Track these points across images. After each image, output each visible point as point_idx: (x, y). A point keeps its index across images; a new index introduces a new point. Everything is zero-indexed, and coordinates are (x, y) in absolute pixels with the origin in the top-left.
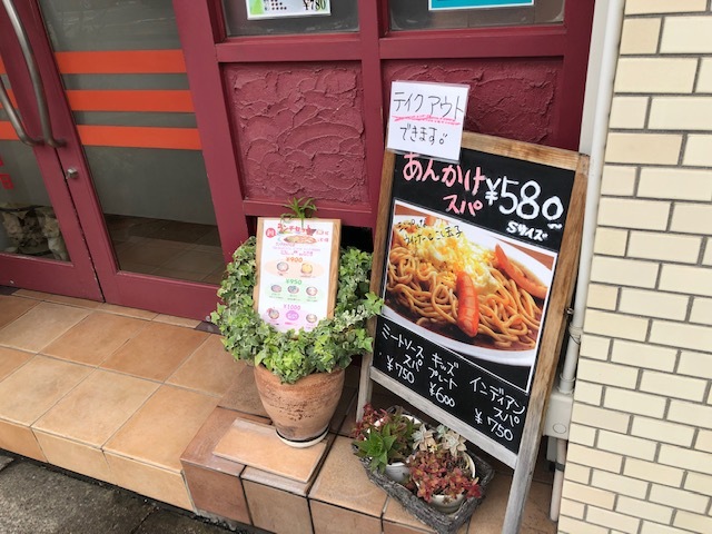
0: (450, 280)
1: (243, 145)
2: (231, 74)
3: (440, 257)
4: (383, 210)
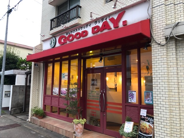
0: (145, 128)
1: (126, 113)
2: (126, 106)
3: (145, 126)
4: (140, 121)
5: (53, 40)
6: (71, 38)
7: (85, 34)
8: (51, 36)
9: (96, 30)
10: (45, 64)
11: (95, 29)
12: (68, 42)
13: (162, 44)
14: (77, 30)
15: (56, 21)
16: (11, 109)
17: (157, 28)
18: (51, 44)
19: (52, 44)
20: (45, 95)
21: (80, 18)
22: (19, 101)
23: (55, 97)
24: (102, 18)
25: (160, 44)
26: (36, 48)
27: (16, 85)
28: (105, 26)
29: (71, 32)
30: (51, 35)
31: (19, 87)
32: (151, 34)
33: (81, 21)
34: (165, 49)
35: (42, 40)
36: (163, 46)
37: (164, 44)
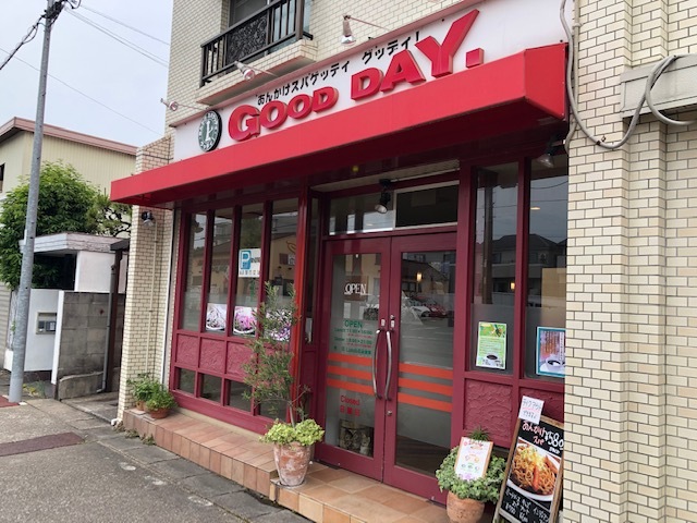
0: (532, 468)
1: (467, 409)
2: (468, 382)
3: (530, 459)
4: (514, 441)
5: (208, 123)
6: (275, 115)
7: (325, 99)
8: (205, 107)
9: (367, 84)
10: (179, 216)
11: (363, 79)
12: (264, 132)
13: (610, 145)
14: (299, 86)
15: (221, 50)
16: (58, 379)
17: (592, 77)
18: (202, 139)
19: (208, 139)
20: (178, 332)
21: (311, 37)
22: (89, 352)
23: (214, 338)
24: (391, 40)
25: (602, 143)
26: (149, 152)
27: (76, 290)
28: (400, 69)
29: (276, 91)
30: (202, 102)
31: (88, 297)
32: (569, 104)
33: (311, 51)
34: (619, 164)
35: (172, 122)
36: (613, 149)
37: (616, 144)
